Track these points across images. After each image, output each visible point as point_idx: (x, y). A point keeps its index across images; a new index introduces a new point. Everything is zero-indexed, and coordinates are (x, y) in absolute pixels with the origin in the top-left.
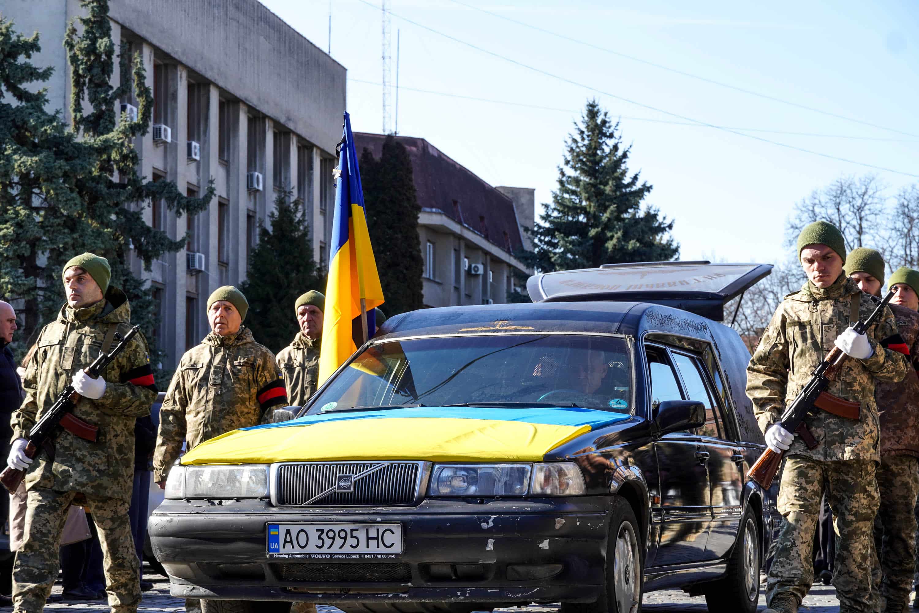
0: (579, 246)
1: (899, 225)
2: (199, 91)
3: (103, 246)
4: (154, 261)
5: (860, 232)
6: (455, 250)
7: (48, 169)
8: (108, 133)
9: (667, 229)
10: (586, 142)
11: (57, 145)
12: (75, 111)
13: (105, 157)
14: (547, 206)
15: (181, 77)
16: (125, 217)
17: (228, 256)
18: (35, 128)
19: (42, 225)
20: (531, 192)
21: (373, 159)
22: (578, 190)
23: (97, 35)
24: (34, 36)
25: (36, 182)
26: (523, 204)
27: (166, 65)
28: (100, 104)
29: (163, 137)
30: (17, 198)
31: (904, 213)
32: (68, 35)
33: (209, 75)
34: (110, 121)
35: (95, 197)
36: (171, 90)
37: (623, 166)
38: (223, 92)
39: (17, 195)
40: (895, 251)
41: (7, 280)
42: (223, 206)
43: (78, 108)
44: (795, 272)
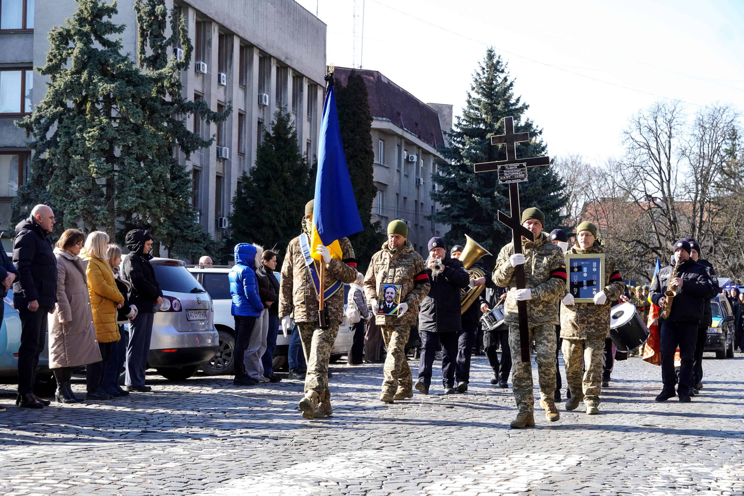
0: (479, 144)
1: (697, 132)
2: (226, 40)
3: (157, 144)
4: (192, 154)
5: (670, 137)
6: (398, 145)
7: (121, 93)
8: (162, 69)
9: (538, 134)
10: (486, 75)
11: (128, 76)
12: (141, 53)
13: (160, 84)
14: (459, 118)
15: (214, 30)
16: (173, 124)
17: (245, 149)
18: (113, 65)
19: (117, 130)
20: (450, 107)
21: (342, 86)
22: (480, 107)
23: (156, 3)
24: (113, 3)
25: (113, 101)
26: (444, 115)
27: (204, 22)
28: (158, 49)
29: (201, 70)
30: (101, 111)
31: (700, 124)
32: (137, 2)
33: (233, 29)
34: (164, 60)
35: (153, 111)
36: (207, 39)
37: (510, 92)
38: (242, 40)
39: (101, 109)
40: (693, 149)
41: (93, 165)
42: (241, 116)
43: (143, 52)
44: (625, 162)
